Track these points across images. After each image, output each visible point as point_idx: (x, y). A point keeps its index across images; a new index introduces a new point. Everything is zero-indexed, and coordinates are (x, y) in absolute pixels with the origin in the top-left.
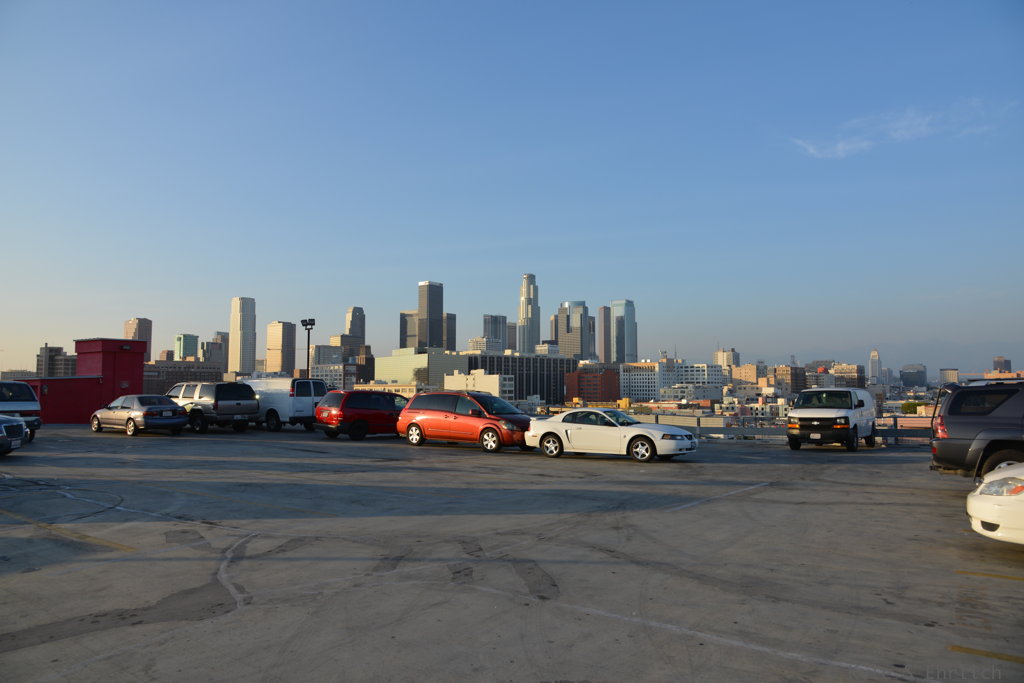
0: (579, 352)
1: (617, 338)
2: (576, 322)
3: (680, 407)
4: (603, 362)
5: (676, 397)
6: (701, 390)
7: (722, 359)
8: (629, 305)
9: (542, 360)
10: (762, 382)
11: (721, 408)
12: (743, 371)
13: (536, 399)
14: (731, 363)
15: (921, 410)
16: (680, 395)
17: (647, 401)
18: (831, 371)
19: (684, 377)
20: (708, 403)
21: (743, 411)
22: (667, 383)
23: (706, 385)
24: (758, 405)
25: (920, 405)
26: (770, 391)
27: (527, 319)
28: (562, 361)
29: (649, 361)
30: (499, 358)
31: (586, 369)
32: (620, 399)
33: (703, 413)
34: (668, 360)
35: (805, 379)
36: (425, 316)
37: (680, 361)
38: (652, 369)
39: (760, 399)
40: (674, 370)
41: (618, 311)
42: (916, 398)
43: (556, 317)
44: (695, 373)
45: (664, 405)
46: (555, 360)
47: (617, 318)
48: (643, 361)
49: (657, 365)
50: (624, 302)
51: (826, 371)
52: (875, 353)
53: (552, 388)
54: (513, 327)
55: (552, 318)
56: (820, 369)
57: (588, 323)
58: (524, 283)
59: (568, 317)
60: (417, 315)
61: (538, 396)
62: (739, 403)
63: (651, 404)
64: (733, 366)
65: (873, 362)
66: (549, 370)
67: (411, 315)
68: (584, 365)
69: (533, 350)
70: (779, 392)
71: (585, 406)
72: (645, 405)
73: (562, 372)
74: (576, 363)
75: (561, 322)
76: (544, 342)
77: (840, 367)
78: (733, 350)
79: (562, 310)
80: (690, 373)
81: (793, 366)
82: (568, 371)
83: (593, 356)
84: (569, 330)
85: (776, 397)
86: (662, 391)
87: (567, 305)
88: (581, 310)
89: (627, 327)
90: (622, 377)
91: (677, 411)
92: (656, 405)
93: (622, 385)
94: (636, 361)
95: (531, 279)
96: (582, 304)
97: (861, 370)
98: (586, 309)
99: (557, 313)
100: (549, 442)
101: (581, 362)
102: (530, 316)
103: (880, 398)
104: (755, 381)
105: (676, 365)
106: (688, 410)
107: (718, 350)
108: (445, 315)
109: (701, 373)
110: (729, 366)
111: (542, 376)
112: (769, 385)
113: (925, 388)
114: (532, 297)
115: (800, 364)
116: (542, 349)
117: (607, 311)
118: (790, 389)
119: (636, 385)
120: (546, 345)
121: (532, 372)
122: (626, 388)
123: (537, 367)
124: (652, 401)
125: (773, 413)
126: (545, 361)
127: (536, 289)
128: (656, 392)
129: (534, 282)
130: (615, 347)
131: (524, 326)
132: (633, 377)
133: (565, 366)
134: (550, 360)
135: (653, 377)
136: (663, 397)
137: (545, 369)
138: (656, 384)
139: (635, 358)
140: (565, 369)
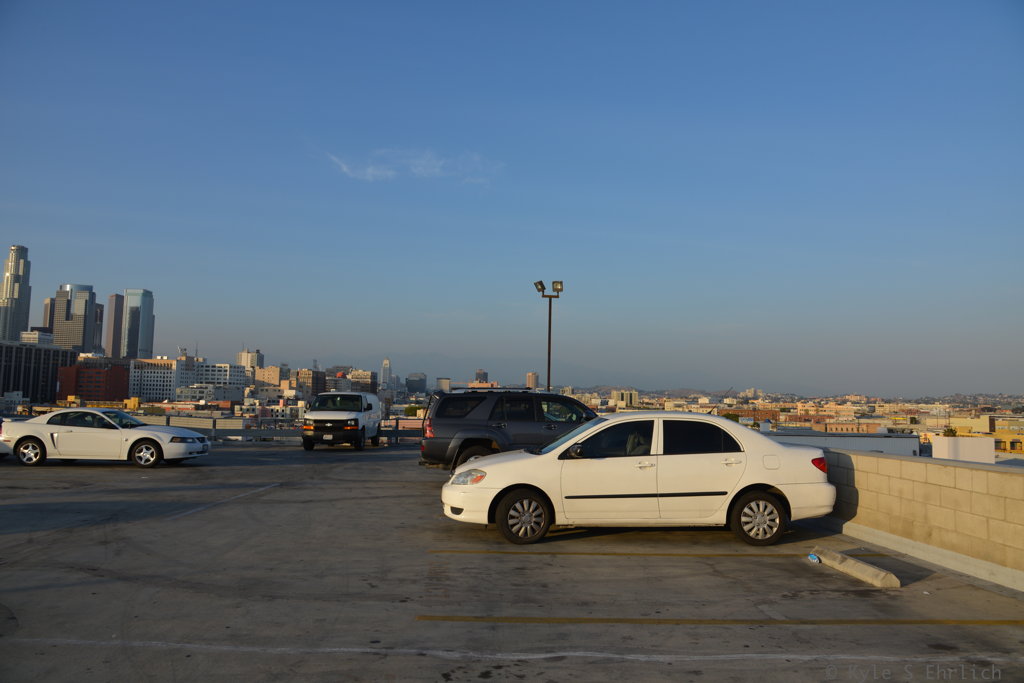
0: (80, 344)
1: (130, 331)
2: (79, 308)
3: (198, 408)
4: (110, 356)
5: (194, 397)
6: (221, 391)
7: (246, 360)
8: (148, 295)
9: (29, 349)
10: (285, 384)
11: (241, 409)
12: (266, 373)
13: (17, 396)
14: (255, 364)
15: (421, 413)
16: (198, 395)
17: (160, 401)
18: (349, 377)
19: (204, 377)
20: (228, 405)
21: (264, 412)
22: (185, 382)
23: (227, 386)
24: (279, 408)
25: (419, 409)
26: (290, 393)
27: (12, 299)
28: (56, 352)
29: (165, 358)
31: (87, 362)
32: (129, 398)
33: (222, 414)
34: (187, 358)
35: (325, 382)
37: (201, 360)
38: (168, 367)
39: (281, 401)
40: (193, 369)
41: (132, 301)
42: (417, 402)
43: (53, 301)
44: (216, 373)
45: (180, 406)
46: (47, 352)
47: (132, 308)
48: (159, 358)
49: (175, 363)
50: (142, 291)
51: (344, 376)
52: (386, 362)
53: (41, 383)
55: (48, 301)
56: (339, 374)
57: (94, 312)
58: (12, 256)
59: (69, 303)
61: (21, 393)
62: (260, 404)
63: (165, 404)
64: (257, 368)
65: (385, 370)
66: (37, 363)
68: (86, 359)
69: (17, 337)
70: (300, 394)
71: (83, 405)
72: (157, 405)
73: (55, 366)
74: (75, 355)
75: (59, 307)
76: (33, 329)
77: (356, 373)
78: (258, 351)
79: (61, 292)
80: (210, 372)
81: (315, 370)
82: (64, 364)
83: (98, 349)
84: (69, 316)
85: (297, 399)
86: (178, 391)
87: (68, 288)
88: (86, 295)
89: (143, 320)
90: (132, 374)
91: (194, 412)
92: (170, 406)
93: (131, 382)
94: (151, 358)
95: (22, 252)
96: (89, 289)
97: (374, 376)
98: (93, 296)
99: (54, 296)
100: (26, 448)
101: (82, 355)
102: (16, 296)
103: (389, 402)
104: (277, 383)
105: (196, 364)
106: (206, 411)
107: (243, 350)
109: (222, 373)
110: (253, 367)
111: (27, 369)
112: (291, 388)
113: (424, 394)
114: (21, 273)
115: (321, 369)
116: (30, 337)
117: (119, 299)
118: (310, 392)
119: (149, 383)
120: (37, 333)
121: (13, 363)
122: (136, 387)
123: (21, 357)
124: (166, 401)
125: (292, 415)
126: (34, 351)
127: (27, 265)
128: (171, 392)
129: (26, 256)
130: (126, 340)
131: (6, 308)
132: (146, 375)
133: (60, 358)
134: (40, 350)
135: (169, 375)
136: (179, 396)
137: (33, 361)
138: (172, 384)
139: (149, 354)
140: (60, 361)
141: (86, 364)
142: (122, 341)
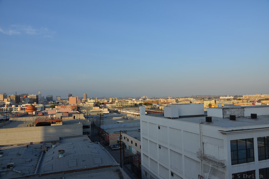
15: (56, 107)
35: (20, 99)
39: (6, 106)
51: (27, 97)
56: (25, 96)
65: (39, 94)
70: (12, 103)
77: (31, 95)
81: (16, 95)
97: (37, 96)
104: (3, 100)
112: (8, 101)
115: (18, 94)
118: (15, 102)
125: (10, 110)
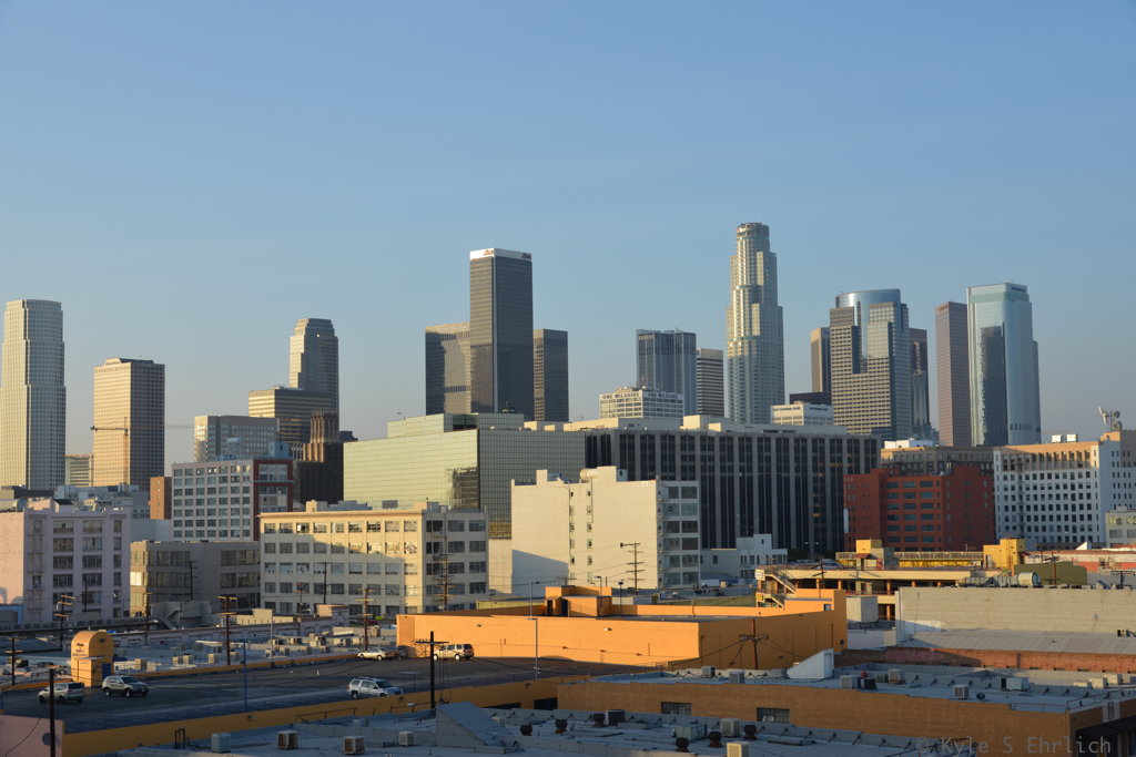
0: (887, 423)
1: (986, 383)
2: (876, 344)
4: (949, 444)
8: (1016, 296)
9: (785, 441)
13: (761, 544)
17: (1071, 546)
27: (750, 338)
28: (836, 442)
29: (1071, 438)
30: (668, 438)
32: (996, 542)
34: (1123, 434)
36: (486, 337)
38: (1080, 461)
41: (986, 315)
43: (825, 332)
45: (1119, 556)
46: (818, 441)
47: (986, 331)
48: (1056, 438)
49: (1094, 449)
50: (1002, 289)
53: (812, 515)
54: (714, 362)
55: (816, 335)
57: (908, 347)
58: (741, 245)
59: (856, 332)
60: (467, 335)
61: (771, 537)
63: (1083, 555)
66: (801, 468)
67: (452, 337)
68: (898, 453)
69: (765, 417)
71: (891, 563)
72: (1064, 557)
73: (837, 473)
74: (873, 446)
75: (839, 345)
76: (794, 398)
79: (840, 313)
82: (854, 470)
83: (922, 430)
84: (858, 364)
86: (1111, 520)
87: (851, 301)
88: (888, 313)
89: (1012, 355)
90: (999, 483)
92: (1095, 558)
93: (1000, 504)
94: (1038, 440)
95: (758, 236)
96: (892, 297)
98: (901, 311)
101: (890, 445)
102: (756, 331)
108: (538, 334)
111: (783, 484)
114: (760, 282)
116: (788, 415)
117: (957, 313)
119: (1039, 503)
120: (800, 405)
121: (756, 474)
122: (1010, 514)
123: (768, 459)
124: (1084, 547)
126: (792, 444)
127: (771, 261)
128: (1094, 523)
129: (767, 244)
130: (981, 405)
131: (741, 359)
132: (1031, 482)
133: (846, 455)
134: (805, 440)
135: (1084, 480)
136: (1113, 534)
137: (792, 464)
138: (1093, 501)
139: (1034, 433)
140: (846, 465)
141: (900, 464)
142: (973, 409)
